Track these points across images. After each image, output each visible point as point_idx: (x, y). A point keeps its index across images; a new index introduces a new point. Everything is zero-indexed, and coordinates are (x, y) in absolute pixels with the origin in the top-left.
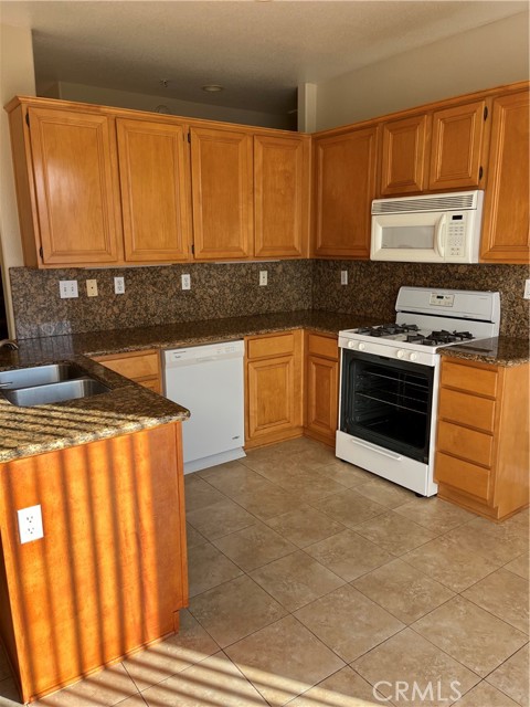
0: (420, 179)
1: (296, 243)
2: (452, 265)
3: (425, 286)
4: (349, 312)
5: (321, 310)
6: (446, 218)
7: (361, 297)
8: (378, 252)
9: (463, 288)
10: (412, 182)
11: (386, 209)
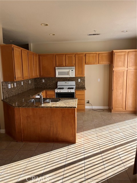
0: (64, 65)
1: (38, 75)
2: (67, 77)
3: (62, 81)
4: (45, 87)
5: (37, 88)
6: (71, 70)
7: (48, 84)
8: (57, 76)
9: (69, 81)
10: (63, 65)
11: (58, 69)
